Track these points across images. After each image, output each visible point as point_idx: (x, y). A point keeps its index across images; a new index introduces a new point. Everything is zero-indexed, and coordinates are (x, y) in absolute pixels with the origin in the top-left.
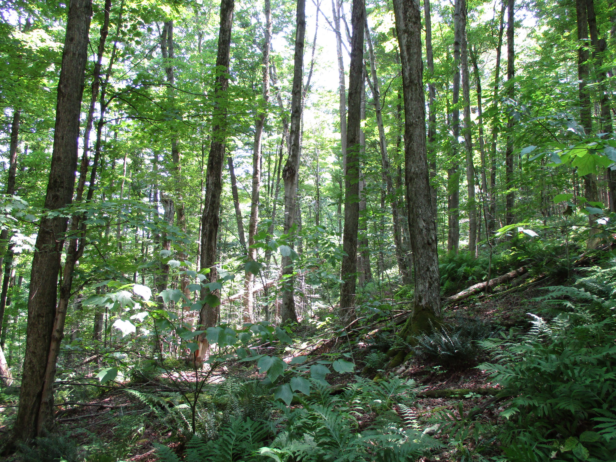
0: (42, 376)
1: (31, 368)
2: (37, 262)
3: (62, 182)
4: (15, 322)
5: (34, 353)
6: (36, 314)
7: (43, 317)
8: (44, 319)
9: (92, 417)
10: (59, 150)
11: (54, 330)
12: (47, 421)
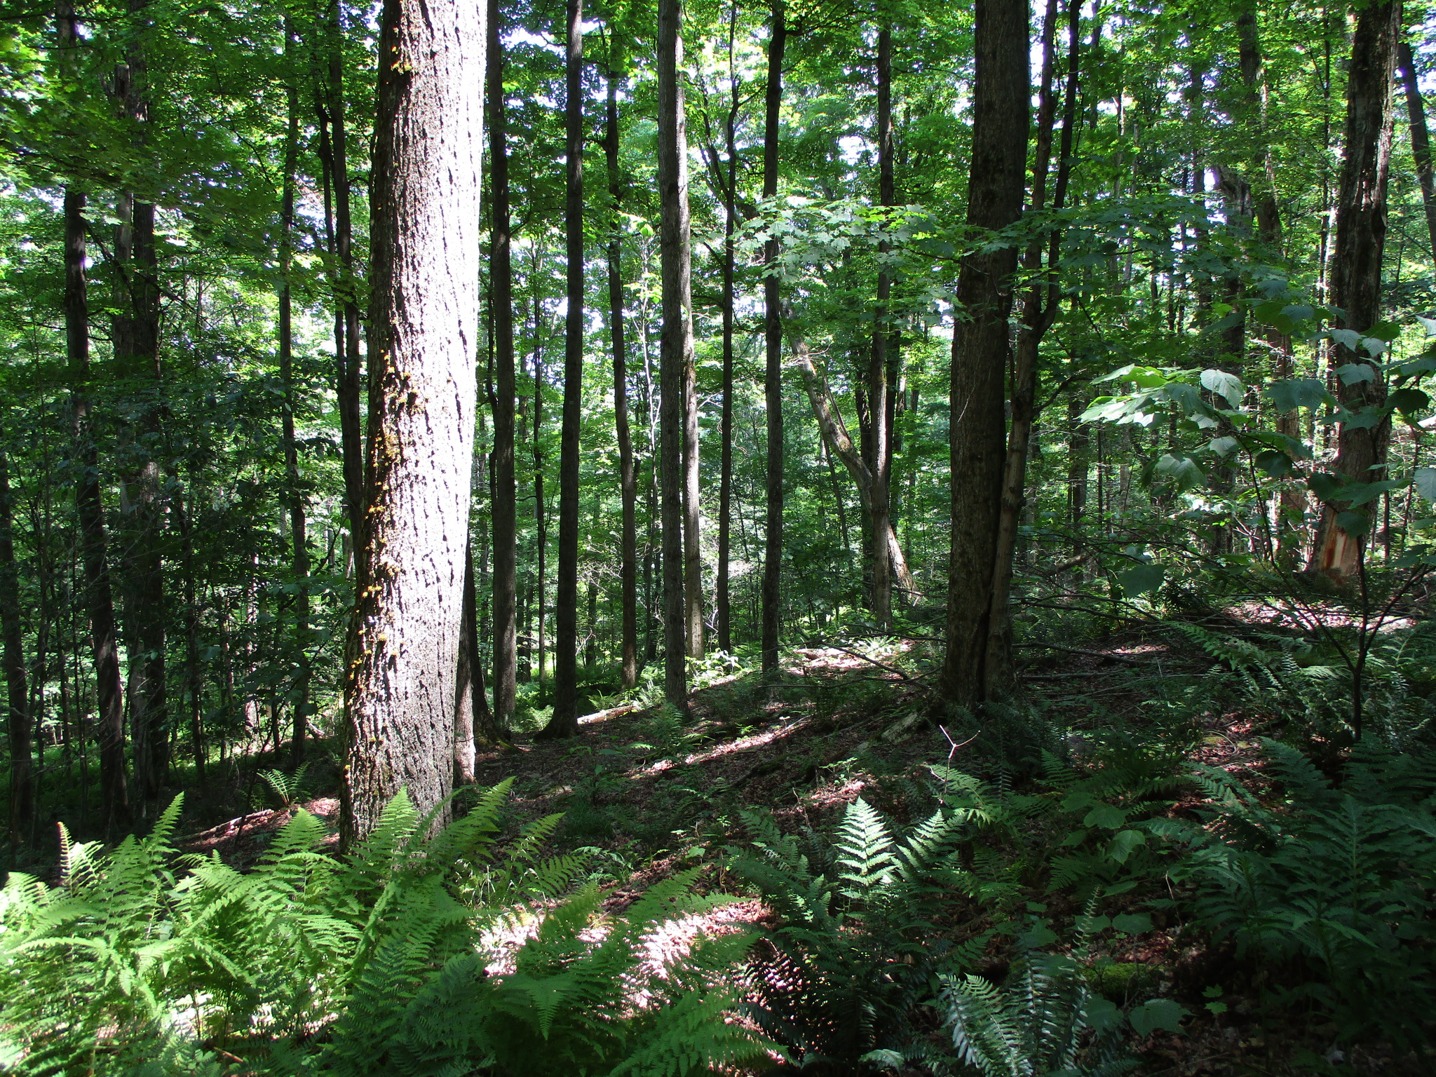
0: (988, 583)
1: (964, 565)
2: (962, 344)
3: (1001, 160)
4: (912, 483)
5: (968, 534)
6: (968, 454)
7: (980, 460)
8: (983, 464)
9: (1088, 679)
10: (988, 84)
11: (1005, 488)
12: (1003, 673)
